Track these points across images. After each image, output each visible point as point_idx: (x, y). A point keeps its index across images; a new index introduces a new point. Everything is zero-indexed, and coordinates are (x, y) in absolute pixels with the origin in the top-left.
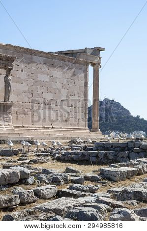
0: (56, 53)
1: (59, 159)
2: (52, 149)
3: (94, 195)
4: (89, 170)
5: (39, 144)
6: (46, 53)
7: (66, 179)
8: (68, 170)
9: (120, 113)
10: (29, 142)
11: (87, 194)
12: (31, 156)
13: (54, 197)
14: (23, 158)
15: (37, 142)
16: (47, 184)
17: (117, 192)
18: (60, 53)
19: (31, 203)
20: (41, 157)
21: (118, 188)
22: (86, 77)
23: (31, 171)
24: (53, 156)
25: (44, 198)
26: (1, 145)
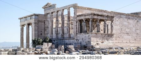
0: (130, 14)
2: (130, 51)
5: (125, 49)
10: (121, 48)
12: (122, 54)
18: (132, 13)
26: (110, 50)
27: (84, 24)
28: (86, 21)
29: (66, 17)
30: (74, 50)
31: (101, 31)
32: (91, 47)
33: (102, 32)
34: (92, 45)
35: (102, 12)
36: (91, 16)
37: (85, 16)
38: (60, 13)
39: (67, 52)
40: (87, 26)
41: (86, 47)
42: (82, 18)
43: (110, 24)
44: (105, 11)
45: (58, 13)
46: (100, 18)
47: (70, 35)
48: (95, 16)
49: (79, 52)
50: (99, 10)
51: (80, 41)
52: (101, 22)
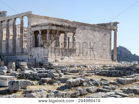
0: (96, 25)
1: (98, 74)
2: (95, 69)
3: (114, 91)
4: (112, 80)
5: (89, 67)
6: (92, 25)
7: (101, 84)
8: (102, 80)
9: (126, 53)
10: (84, 66)
11: (111, 90)
12: (85, 73)
13: (96, 92)
14: (81, 74)
15: (88, 66)
16: (92, 86)
17: (125, 90)
18: (99, 25)
19: (85, 95)
20: (89, 73)
21: (126, 88)
22: (111, 36)
23: (85, 80)
24: (95, 73)
25: (91, 92)
26: (71, 68)
27: (39, 36)
28: (42, 32)
29: (18, 27)
30: (27, 67)
32: (48, 65)
33: (62, 46)
34: (49, 62)
35: (61, 21)
36: (48, 26)
37: (42, 26)
38: (11, 22)
39: (18, 69)
40: (43, 39)
41: (42, 65)
42: (38, 29)
43: (71, 37)
44: (66, 21)
45: (9, 23)
46: (59, 29)
47: (23, 49)
48: (54, 27)
49: (33, 70)
50: (58, 19)
51: (34, 57)
52: (61, 34)
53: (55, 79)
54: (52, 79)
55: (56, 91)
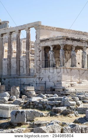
27: (51, 53)
28: (54, 48)
29: (24, 42)
30: (34, 93)
31: (77, 64)
32: (62, 90)
33: (79, 66)
34: (63, 86)
35: (79, 34)
36: (62, 40)
37: (53, 40)
38: (14, 35)
39: (24, 96)
40: (55, 58)
41: (54, 90)
42: (49, 44)
44: (84, 34)
45: (12, 36)
46: (76, 44)
48: (69, 41)
49: (42, 97)
50: (74, 31)
51: (44, 80)
52: (78, 50)
53: (71, 109)
54: (67, 108)
55: (73, 124)
